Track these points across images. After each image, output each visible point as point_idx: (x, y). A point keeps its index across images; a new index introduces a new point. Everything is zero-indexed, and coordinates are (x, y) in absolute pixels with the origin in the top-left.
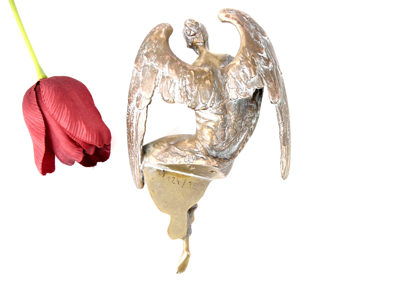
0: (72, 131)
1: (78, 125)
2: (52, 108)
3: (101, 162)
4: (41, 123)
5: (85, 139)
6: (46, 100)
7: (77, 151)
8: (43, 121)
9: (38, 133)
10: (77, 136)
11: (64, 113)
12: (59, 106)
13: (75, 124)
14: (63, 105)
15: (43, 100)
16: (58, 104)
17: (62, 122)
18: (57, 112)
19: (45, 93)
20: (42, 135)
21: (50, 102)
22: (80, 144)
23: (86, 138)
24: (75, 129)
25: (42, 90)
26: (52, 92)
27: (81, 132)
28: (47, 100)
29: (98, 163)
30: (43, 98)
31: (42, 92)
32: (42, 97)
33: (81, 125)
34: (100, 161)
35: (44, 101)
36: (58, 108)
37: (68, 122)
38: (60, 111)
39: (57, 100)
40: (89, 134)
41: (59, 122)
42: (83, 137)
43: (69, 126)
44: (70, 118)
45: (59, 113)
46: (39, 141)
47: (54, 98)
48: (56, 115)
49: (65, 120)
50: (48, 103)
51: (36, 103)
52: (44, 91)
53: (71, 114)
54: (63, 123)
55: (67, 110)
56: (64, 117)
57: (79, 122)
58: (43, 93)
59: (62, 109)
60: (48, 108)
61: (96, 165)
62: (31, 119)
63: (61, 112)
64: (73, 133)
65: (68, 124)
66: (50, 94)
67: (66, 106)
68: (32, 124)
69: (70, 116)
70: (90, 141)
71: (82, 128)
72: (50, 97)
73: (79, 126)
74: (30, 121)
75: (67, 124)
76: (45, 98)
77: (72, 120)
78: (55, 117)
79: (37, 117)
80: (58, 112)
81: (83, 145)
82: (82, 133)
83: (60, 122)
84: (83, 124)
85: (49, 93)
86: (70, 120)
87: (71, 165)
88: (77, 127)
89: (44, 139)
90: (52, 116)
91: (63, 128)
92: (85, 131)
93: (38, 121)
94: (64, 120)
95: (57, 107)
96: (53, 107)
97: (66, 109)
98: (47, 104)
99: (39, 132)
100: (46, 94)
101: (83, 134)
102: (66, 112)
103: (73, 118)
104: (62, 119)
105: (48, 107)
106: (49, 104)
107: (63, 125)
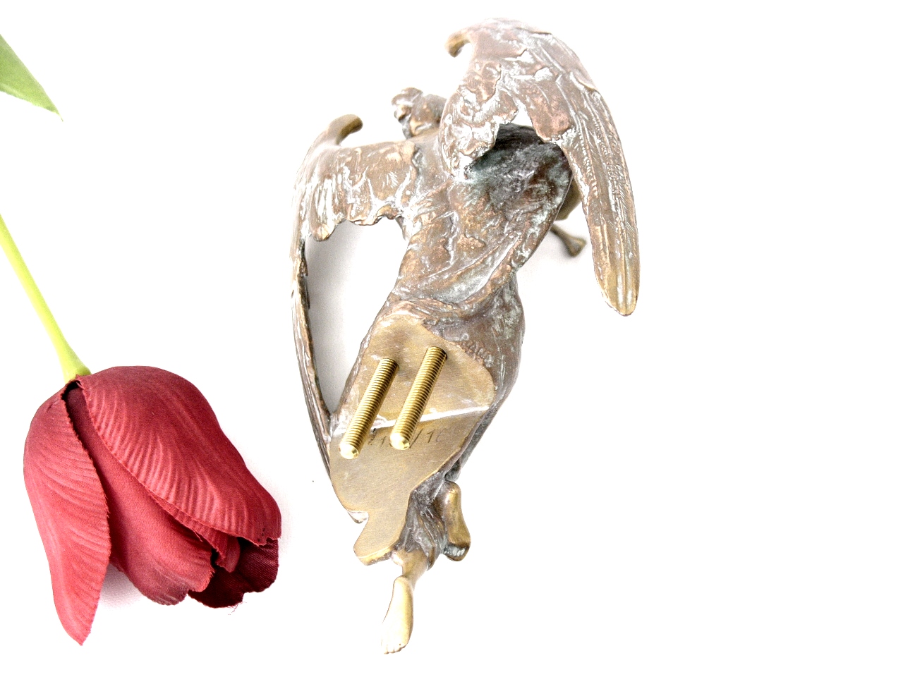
0: (183, 506)
1: (196, 488)
2: (123, 447)
3: (254, 593)
4: (91, 483)
5: (219, 523)
6: (103, 426)
7: (196, 561)
8: (96, 476)
9: (83, 510)
10: (198, 515)
11: (155, 457)
12: (141, 440)
13: (190, 485)
14: (151, 437)
15: (96, 427)
16: (138, 435)
17: (154, 481)
18: (138, 455)
19: (99, 407)
20: (99, 513)
21: (115, 430)
22: (206, 537)
23: (223, 520)
24: (191, 499)
25: (88, 400)
26: (119, 404)
27: (207, 505)
28: (107, 426)
29: (247, 596)
30: (96, 420)
31: (91, 406)
32: (92, 420)
33: (205, 485)
34: (250, 591)
35: (99, 428)
36: (137, 447)
37: (168, 480)
38: (145, 452)
39: (134, 424)
40: (230, 510)
41: (145, 482)
42: (212, 517)
43: (174, 490)
44: (174, 470)
45: (144, 457)
46: (90, 530)
47: (125, 419)
48: (134, 463)
49: (160, 475)
50: (111, 435)
51: (71, 431)
52: (95, 403)
53: (175, 458)
54: (156, 486)
55: (165, 451)
56: (158, 469)
57: (199, 480)
58: (94, 409)
59: (150, 446)
60: (112, 448)
61: (240, 600)
62: (60, 475)
63: (148, 455)
64: (187, 510)
65: (171, 487)
66: (115, 409)
67: (159, 440)
68: (63, 488)
69: (174, 465)
70: (233, 527)
71: (208, 495)
72: (116, 418)
73: (201, 491)
74: (55, 482)
75: (167, 486)
76: (99, 420)
77: (180, 474)
78: (132, 470)
79: (77, 468)
80: (140, 456)
81: (213, 540)
82: (210, 509)
83: (148, 482)
84: (209, 483)
85: (112, 408)
86: (174, 473)
87: (174, 603)
88: (196, 493)
89: (105, 523)
90: (123, 468)
91: (157, 498)
92: (217, 503)
93: (80, 479)
94: (156, 475)
95: (136, 442)
96: (125, 442)
97: (161, 446)
98: (107, 435)
99: (88, 507)
100: (101, 411)
101: (213, 511)
102: (162, 453)
103: (183, 469)
104: (151, 474)
105: (110, 444)
106: (113, 435)
107: (155, 489)
